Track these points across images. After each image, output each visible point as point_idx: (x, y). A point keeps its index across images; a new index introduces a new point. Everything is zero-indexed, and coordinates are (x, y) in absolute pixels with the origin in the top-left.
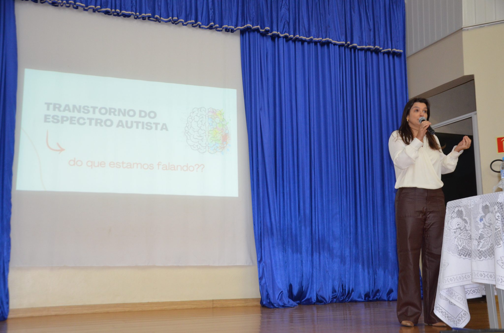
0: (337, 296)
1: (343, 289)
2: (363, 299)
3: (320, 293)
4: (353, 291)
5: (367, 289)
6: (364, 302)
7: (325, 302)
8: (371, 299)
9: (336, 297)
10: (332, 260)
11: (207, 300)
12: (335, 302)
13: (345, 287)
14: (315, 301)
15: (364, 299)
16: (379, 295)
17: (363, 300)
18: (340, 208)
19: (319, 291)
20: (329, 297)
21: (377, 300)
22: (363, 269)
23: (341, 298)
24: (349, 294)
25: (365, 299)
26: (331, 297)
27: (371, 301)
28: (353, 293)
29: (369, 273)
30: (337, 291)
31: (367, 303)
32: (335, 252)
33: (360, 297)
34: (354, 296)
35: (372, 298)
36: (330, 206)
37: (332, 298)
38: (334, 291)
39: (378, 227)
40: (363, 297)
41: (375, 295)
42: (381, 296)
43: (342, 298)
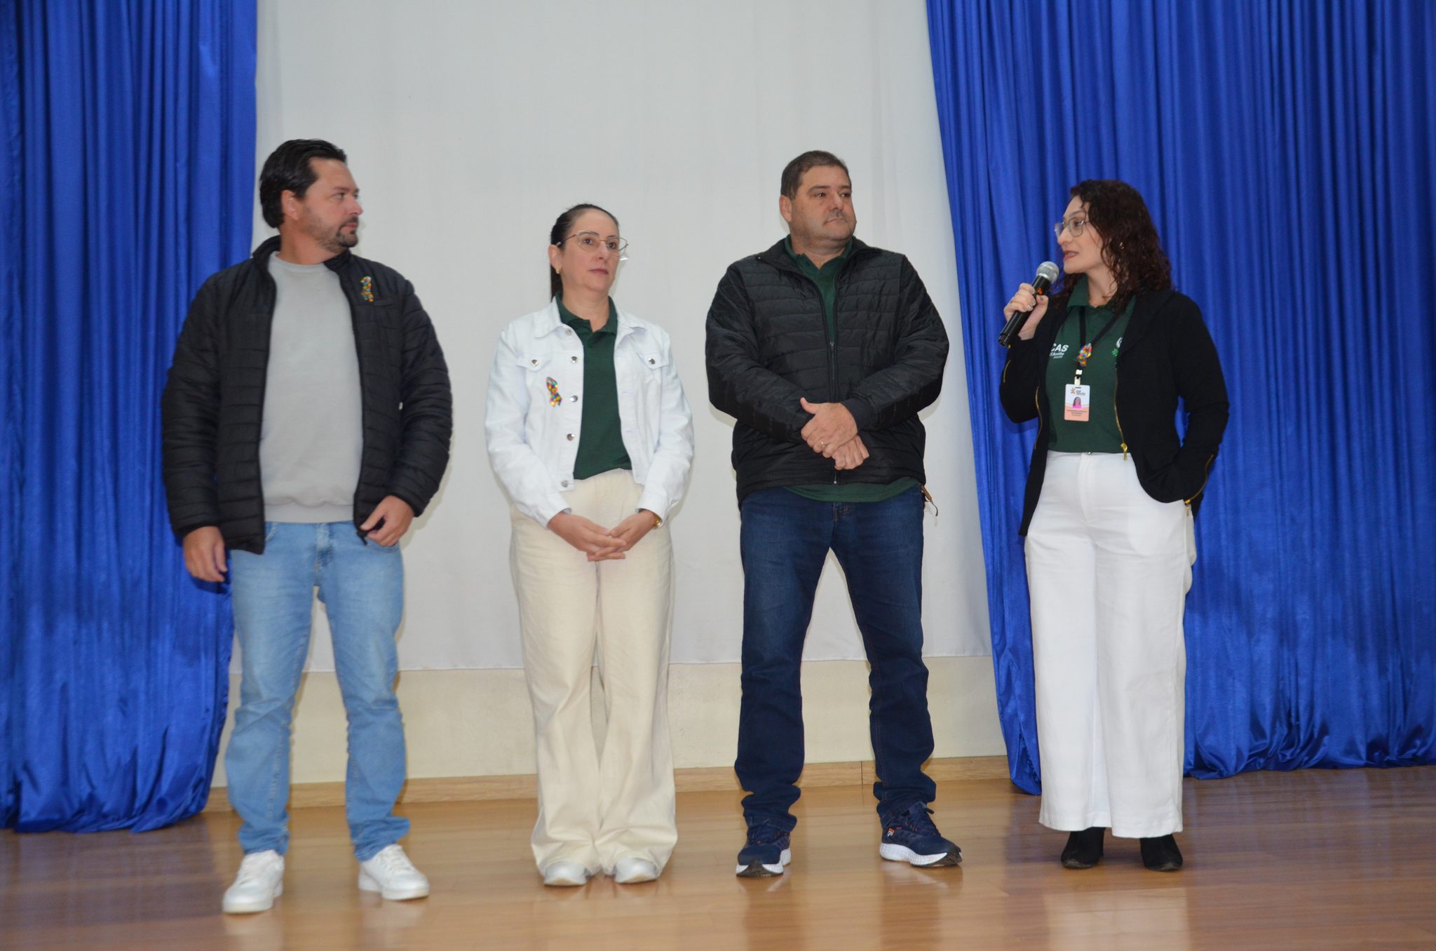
0: (1267, 749)
1: (1290, 725)
2: (1360, 758)
3: (1210, 741)
4: (1324, 731)
5: (1378, 727)
6: (1366, 766)
7: (1222, 769)
8: (1392, 757)
9: (1263, 754)
10: (1250, 635)
11: (844, 763)
12: (1264, 768)
13: (1298, 719)
14: (1190, 764)
15: (1364, 755)
16: (1423, 744)
17: (1361, 762)
18: (1276, 466)
19: (1205, 734)
20: (1239, 753)
21: (1417, 761)
22: (1362, 660)
23: (1284, 756)
24: (1313, 743)
25: (1368, 758)
26: (1246, 754)
27: (1390, 764)
28: (1326, 739)
29: (1382, 670)
30: (1268, 732)
31: (1377, 771)
32: (1258, 608)
33: (1351, 750)
34: (1331, 747)
35: (1396, 754)
36: (1240, 461)
37: (1250, 757)
38: (1256, 728)
39: (1414, 518)
40: (1362, 749)
41: (1408, 744)
42: (1431, 747)
43: (1288, 754)
